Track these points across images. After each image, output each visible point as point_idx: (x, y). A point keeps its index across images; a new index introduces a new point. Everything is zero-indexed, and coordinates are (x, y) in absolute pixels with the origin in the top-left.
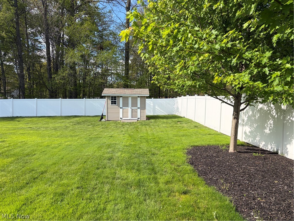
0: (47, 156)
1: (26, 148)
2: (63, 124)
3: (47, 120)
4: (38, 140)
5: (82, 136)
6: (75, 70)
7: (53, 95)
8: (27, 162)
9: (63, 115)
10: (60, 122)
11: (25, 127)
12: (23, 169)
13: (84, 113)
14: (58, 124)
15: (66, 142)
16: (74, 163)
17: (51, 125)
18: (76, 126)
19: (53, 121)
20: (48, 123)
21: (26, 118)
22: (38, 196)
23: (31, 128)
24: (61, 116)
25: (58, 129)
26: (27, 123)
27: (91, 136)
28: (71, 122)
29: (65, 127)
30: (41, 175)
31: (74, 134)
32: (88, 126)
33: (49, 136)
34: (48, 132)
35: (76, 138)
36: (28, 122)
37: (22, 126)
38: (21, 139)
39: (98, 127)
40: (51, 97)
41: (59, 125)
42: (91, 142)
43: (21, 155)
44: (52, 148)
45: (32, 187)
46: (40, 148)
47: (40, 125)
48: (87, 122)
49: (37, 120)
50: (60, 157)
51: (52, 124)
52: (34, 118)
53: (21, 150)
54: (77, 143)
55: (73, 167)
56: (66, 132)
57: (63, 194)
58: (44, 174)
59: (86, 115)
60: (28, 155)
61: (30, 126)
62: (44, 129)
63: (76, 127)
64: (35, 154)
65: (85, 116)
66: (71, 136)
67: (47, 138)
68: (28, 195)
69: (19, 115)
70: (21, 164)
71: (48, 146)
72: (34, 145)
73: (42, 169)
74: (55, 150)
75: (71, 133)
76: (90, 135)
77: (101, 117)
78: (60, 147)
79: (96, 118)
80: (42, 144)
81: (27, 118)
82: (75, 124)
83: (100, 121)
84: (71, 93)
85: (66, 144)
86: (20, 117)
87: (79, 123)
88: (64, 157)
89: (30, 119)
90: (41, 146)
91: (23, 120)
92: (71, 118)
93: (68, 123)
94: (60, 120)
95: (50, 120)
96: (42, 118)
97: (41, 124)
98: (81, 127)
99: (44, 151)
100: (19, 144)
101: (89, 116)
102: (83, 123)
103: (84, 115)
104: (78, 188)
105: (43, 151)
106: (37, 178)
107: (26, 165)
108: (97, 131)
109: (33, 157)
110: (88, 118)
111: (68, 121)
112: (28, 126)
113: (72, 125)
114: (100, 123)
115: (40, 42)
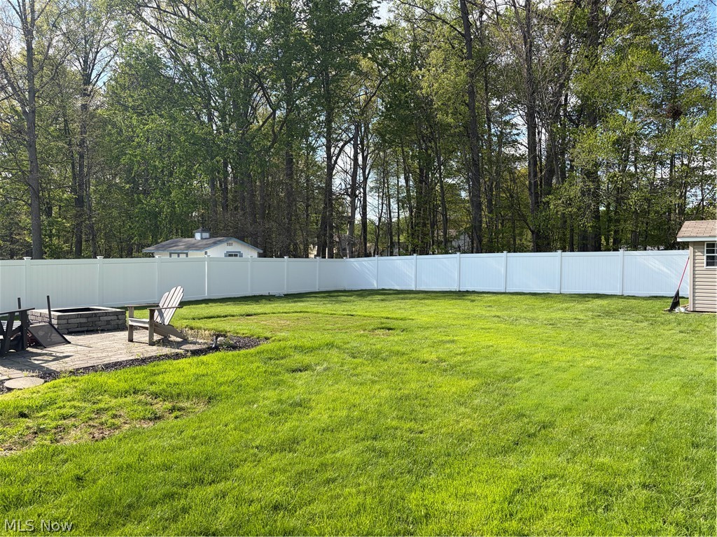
0: (546, 388)
1: (500, 363)
2: (569, 315)
3: (531, 300)
4: (521, 346)
5: (627, 347)
6: (596, 180)
7: (542, 244)
8: (507, 395)
9: (564, 291)
10: (562, 309)
11: (487, 315)
12: (502, 408)
13: (619, 286)
14: (557, 312)
15: (585, 358)
16: (621, 416)
17: (542, 315)
18: (603, 320)
19: (543, 304)
20: (533, 309)
21: (485, 295)
22: (546, 478)
23: (498, 316)
24: (561, 294)
25: (559, 325)
26: (489, 306)
27: (651, 351)
28: (588, 310)
29: (577, 321)
30: (543, 431)
31: (602, 341)
32: (637, 322)
33: (541, 340)
34: (538, 331)
35: (612, 352)
36: (490, 304)
37: (480, 311)
38: (486, 340)
39: (667, 328)
40: (538, 249)
41: (559, 315)
42: (653, 366)
43: (492, 375)
44: (556, 370)
45: (528, 453)
46: (529, 366)
47: (515, 313)
48: (629, 311)
49: (507, 300)
50: (581, 394)
51: (543, 312)
52: (503, 295)
53: (489, 365)
54: (616, 364)
55: (619, 427)
56: (581, 334)
57: (606, 492)
58: (550, 430)
59: (625, 295)
60: (504, 378)
61: (498, 314)
62: (527, 322)
63: (605, 322)
64: (519, 379)
65: (622, 297)
66: (596, 345)
67: (539, 345)
68: (522, 470)
69: (471, 289)
70: (495, 395)
71: (545, 363)
72: (515, 357)
73: (542, 416)
74: (562, 375)
75: (594, 338)
76: (648, 349)
77: (672, 300)
78: (572, 370)
79: (658, 303)
80: (531, 358)
81: (489, 295)
82: (600, 316)
83: (669, 311)
84: (584, 237)
85: (588, 363)
86: (474, 292)
87: (609, 314)
88: (588, 395)
89: (494, 298)
90: (529, 362)
91: (479, 298)
92: (587, 299)
93: (582, 311)
94: (560, 302)
95: (537, 302)
96: (520, 296)
97: (519, 309)
98: (617, 325)
99: (538, 375)
100: (484, 352)
101: (634, 297)
102: (619, 313)
103: (619, 293)
104: (645, 486)
105: (536, 373)
106: (534, 435)
107: (505, 399)
108: (668, 338)
109: (517, 384)
110: (633, 302)
111: (580, 306)
112: (493, 314)
113: (593, 318)
114: (671, 317)
115: (514, 126)
